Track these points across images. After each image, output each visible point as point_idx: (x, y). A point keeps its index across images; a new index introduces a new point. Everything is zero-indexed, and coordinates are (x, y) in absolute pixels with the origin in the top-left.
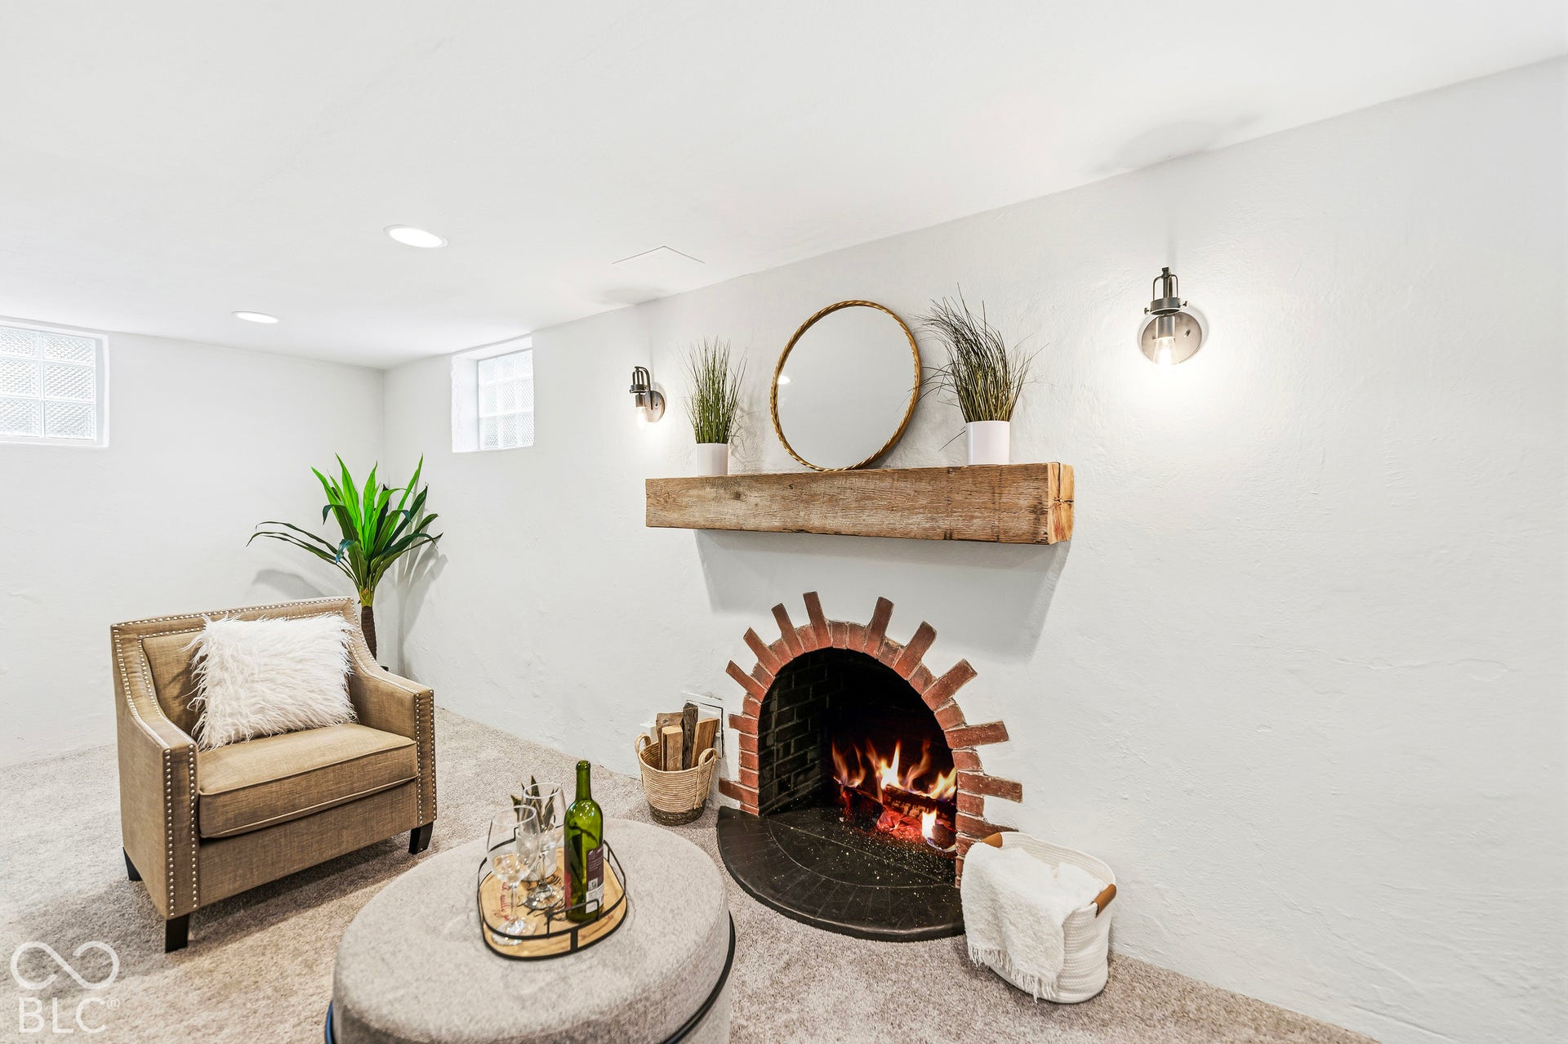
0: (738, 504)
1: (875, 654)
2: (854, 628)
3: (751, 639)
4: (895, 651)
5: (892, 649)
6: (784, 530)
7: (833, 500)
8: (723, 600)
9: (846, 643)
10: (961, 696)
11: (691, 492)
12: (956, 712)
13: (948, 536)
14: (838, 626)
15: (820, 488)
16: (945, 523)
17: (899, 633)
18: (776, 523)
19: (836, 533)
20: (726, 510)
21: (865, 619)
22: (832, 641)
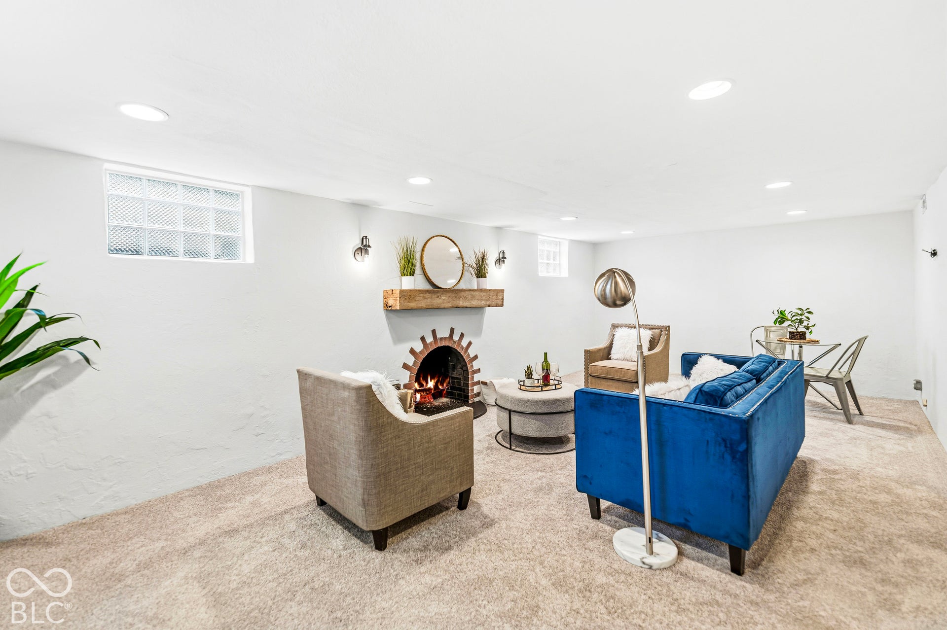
1: (451, 345)
2: (445, 338)
3: (412, 351)
5: (455, 342)
6: (453, 307)
7: (465, 298)
8: (398, 339)
9: (444, 344)
11: (420, 295)
12: (469, 355)
14: (441, 339)
15: (463, 294)
17: (456, 336)
18: (450, 305)
19: (457, 307)
20: (434, 302)
21: (448, 335)
22: (439, 345)
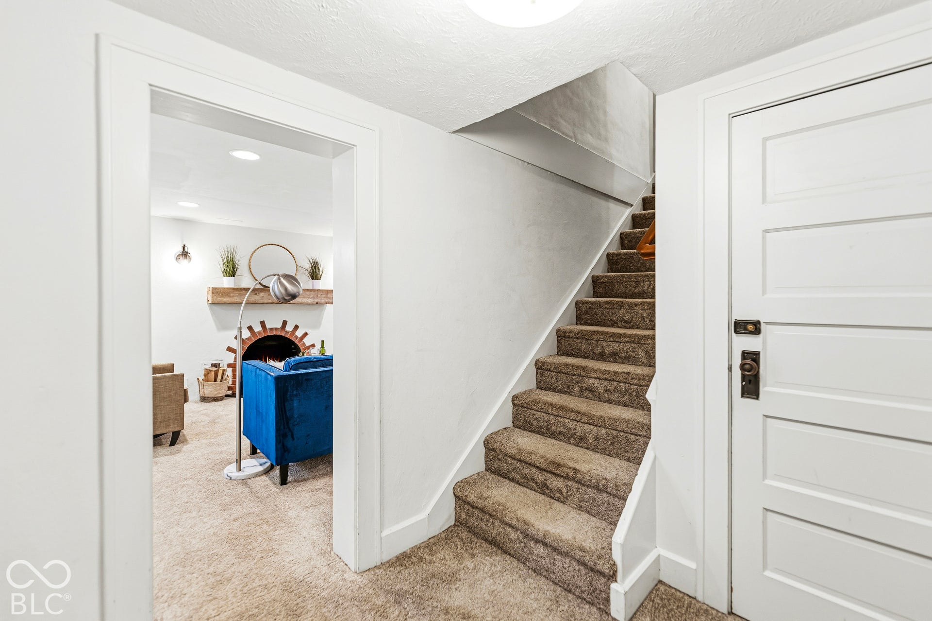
0: (256, 296)
1: (282, 334)
2: (276, 329)
4: (288, 332)
5: (287, 332)
8: (223, 327)
9: (273, 333)
10: (305, 340)
12: (304, 344)
13: (317, 303)
14: (271, 329)
16: (316, 301)
17: (289, 328)
21: (279, 326)
22: (269, 334)
